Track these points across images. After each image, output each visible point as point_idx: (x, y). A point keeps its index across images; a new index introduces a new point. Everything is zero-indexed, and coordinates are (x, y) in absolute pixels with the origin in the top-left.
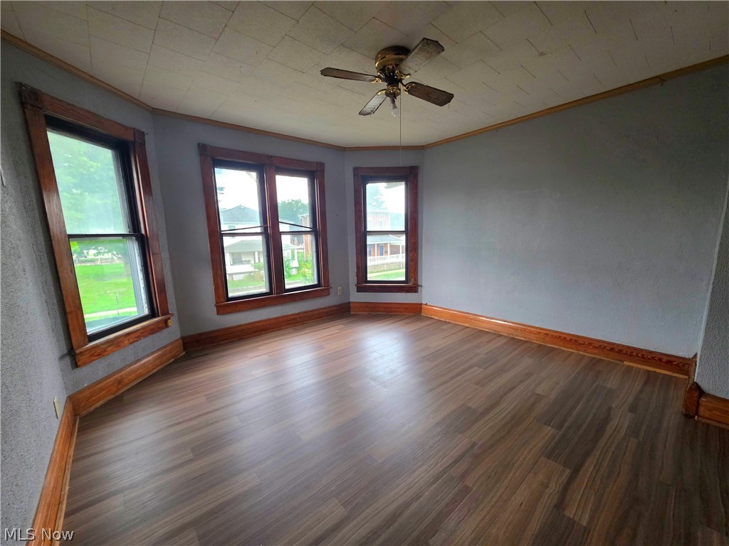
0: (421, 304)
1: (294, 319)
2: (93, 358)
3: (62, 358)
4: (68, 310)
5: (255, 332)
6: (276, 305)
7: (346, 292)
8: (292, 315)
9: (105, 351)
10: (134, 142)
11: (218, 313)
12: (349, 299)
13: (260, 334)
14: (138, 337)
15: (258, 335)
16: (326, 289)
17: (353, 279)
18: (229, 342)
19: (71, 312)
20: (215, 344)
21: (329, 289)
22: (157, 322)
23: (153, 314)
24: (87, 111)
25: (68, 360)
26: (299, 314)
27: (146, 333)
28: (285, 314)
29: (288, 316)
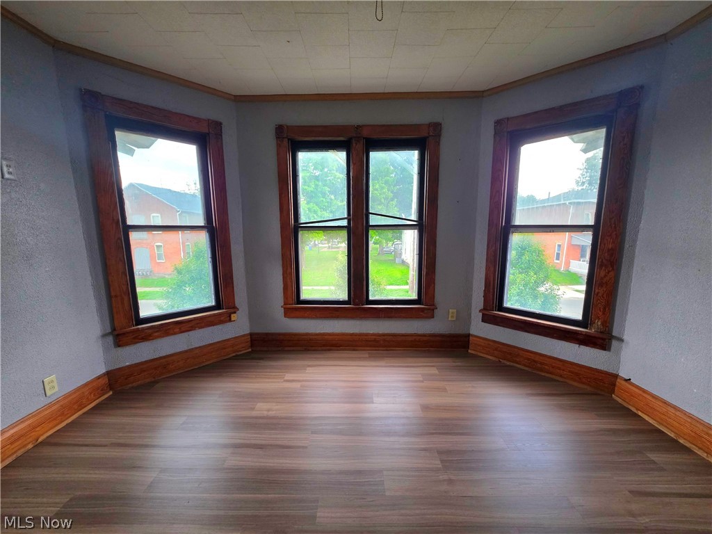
0: (616, 376)
1: (375, 340)
2: (137, 341)
3: (104, 336)
4: (113, 294)
5: (324, 346)
6: (352, 318)
7: (466, 318)
8: (373, 335)
9: (150, 335)
10: (208, 134)
11: (286, 315)
12: (469, 329)
13: (329, 350)
14: (192, 327)
15: (325, 350)
16: (429, 309)
17: (478, 300)
18: (293, 351)
19: (116, 296)
20: (280, 349)
21: (433, 310)
22: (220, 314)
23: (218, 306)
24: (153, 107)
25: (110, 339)
26: (384, 335)
27: (203, 324)
28: (364, 331)
29: (367, 335)
